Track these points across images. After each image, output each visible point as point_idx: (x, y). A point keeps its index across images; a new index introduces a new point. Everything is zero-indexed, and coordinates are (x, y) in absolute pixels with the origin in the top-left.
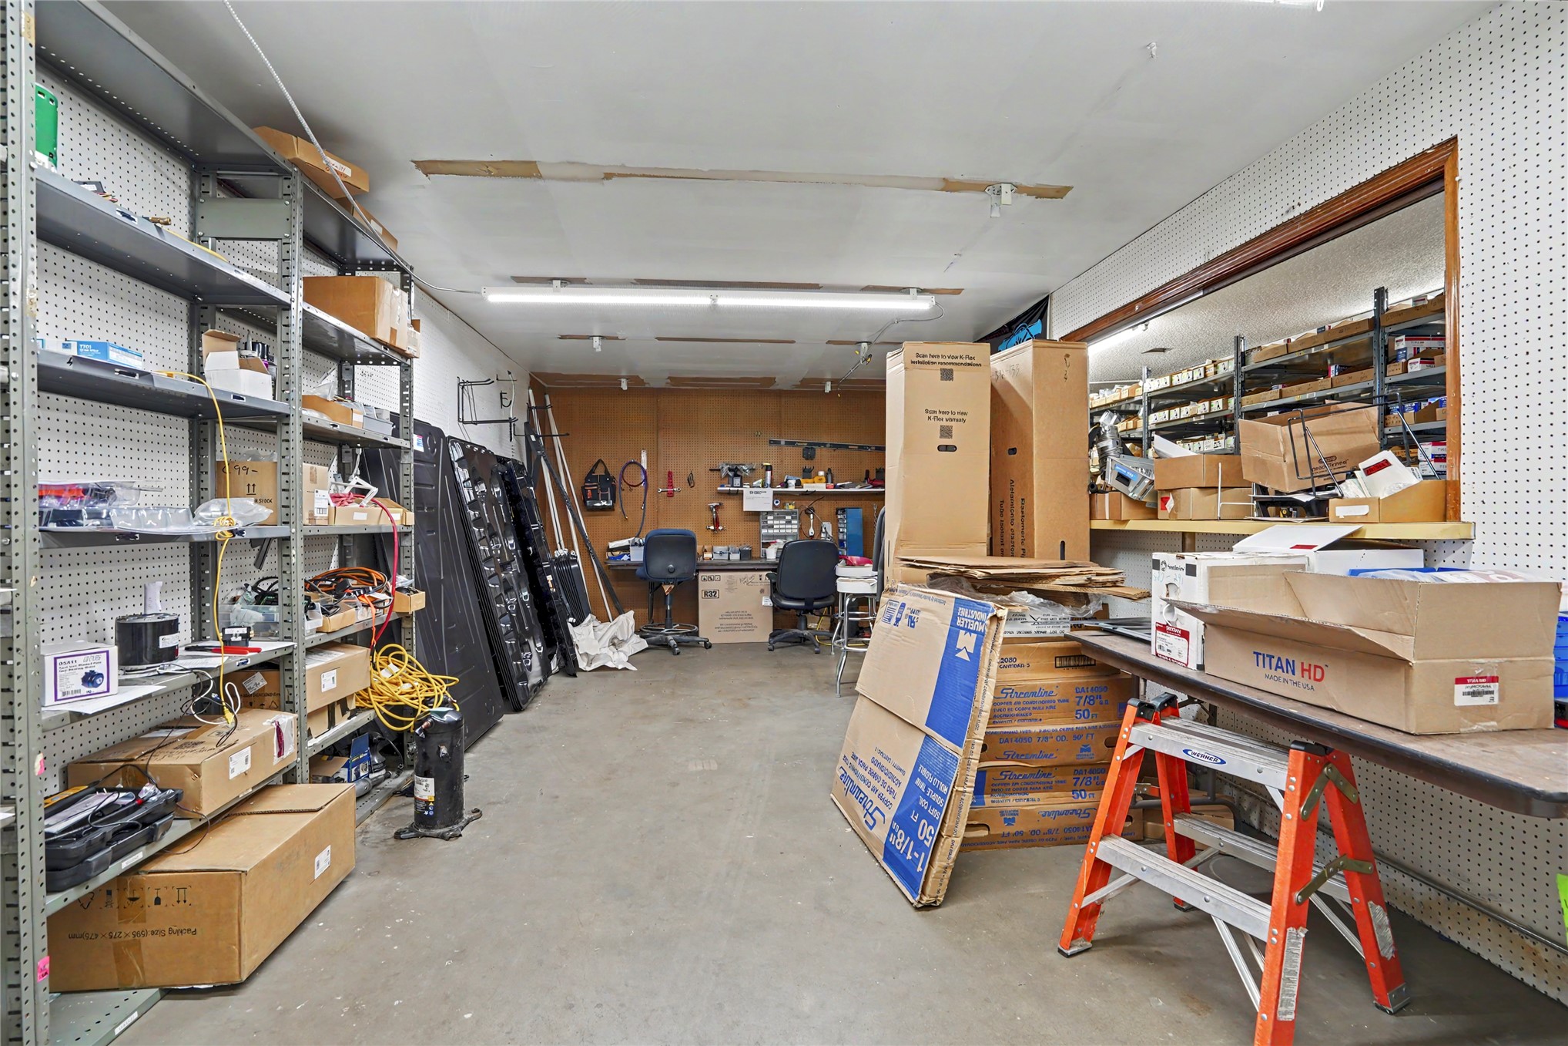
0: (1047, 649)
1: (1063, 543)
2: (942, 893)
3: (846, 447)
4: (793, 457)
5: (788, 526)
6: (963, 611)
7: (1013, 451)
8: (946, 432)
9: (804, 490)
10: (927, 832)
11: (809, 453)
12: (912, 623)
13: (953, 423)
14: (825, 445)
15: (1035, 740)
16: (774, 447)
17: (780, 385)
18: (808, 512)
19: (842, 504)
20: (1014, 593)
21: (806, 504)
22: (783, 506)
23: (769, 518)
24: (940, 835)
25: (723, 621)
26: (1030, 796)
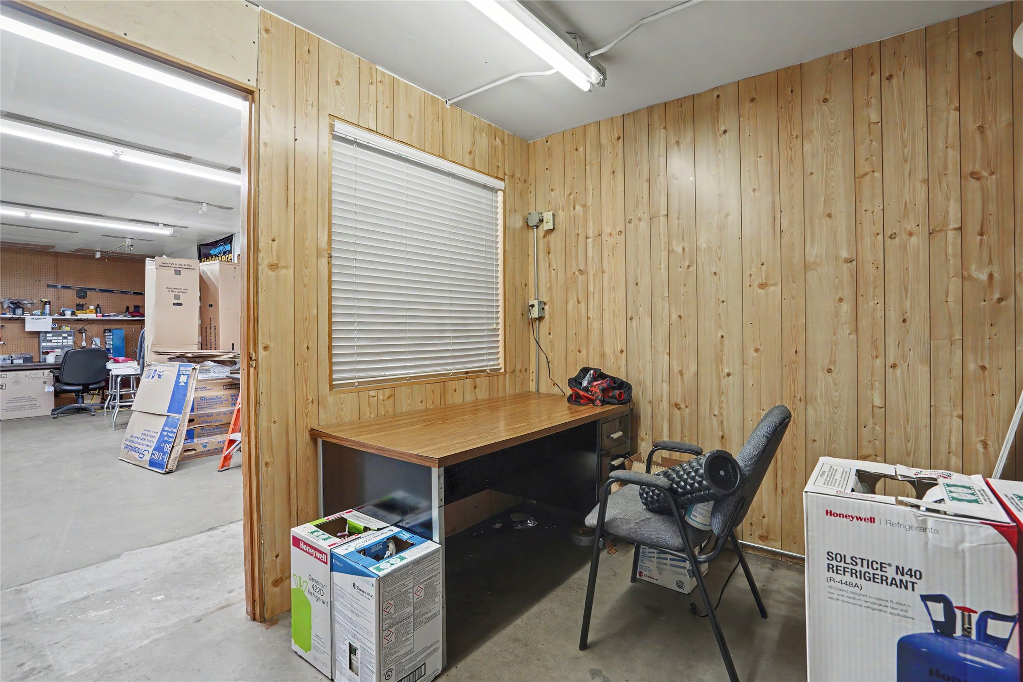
0: (221, 382)
1: (233, 344)
2: (175, 467)
3: (112, 291)
4: (70, 296)
5: (64, 341)
6: (182, 368)
7: (211, 306)
8: (177, 297)
9: (79, 317)
10: (168, 448)
11: (82, 293)
12: (160, 376)
13: (181, 293)
14: (95, 289)
15: (214, 415)
16: (53, 290)
17: (57, 249)
18: (80, 332)
19: (107, 327)
20: (205, 362)
21: (80, 326)
22: (60, 328)
23: (48, 335)
24: (173, 447)
25: (8, 405)
26: (213, 437)
